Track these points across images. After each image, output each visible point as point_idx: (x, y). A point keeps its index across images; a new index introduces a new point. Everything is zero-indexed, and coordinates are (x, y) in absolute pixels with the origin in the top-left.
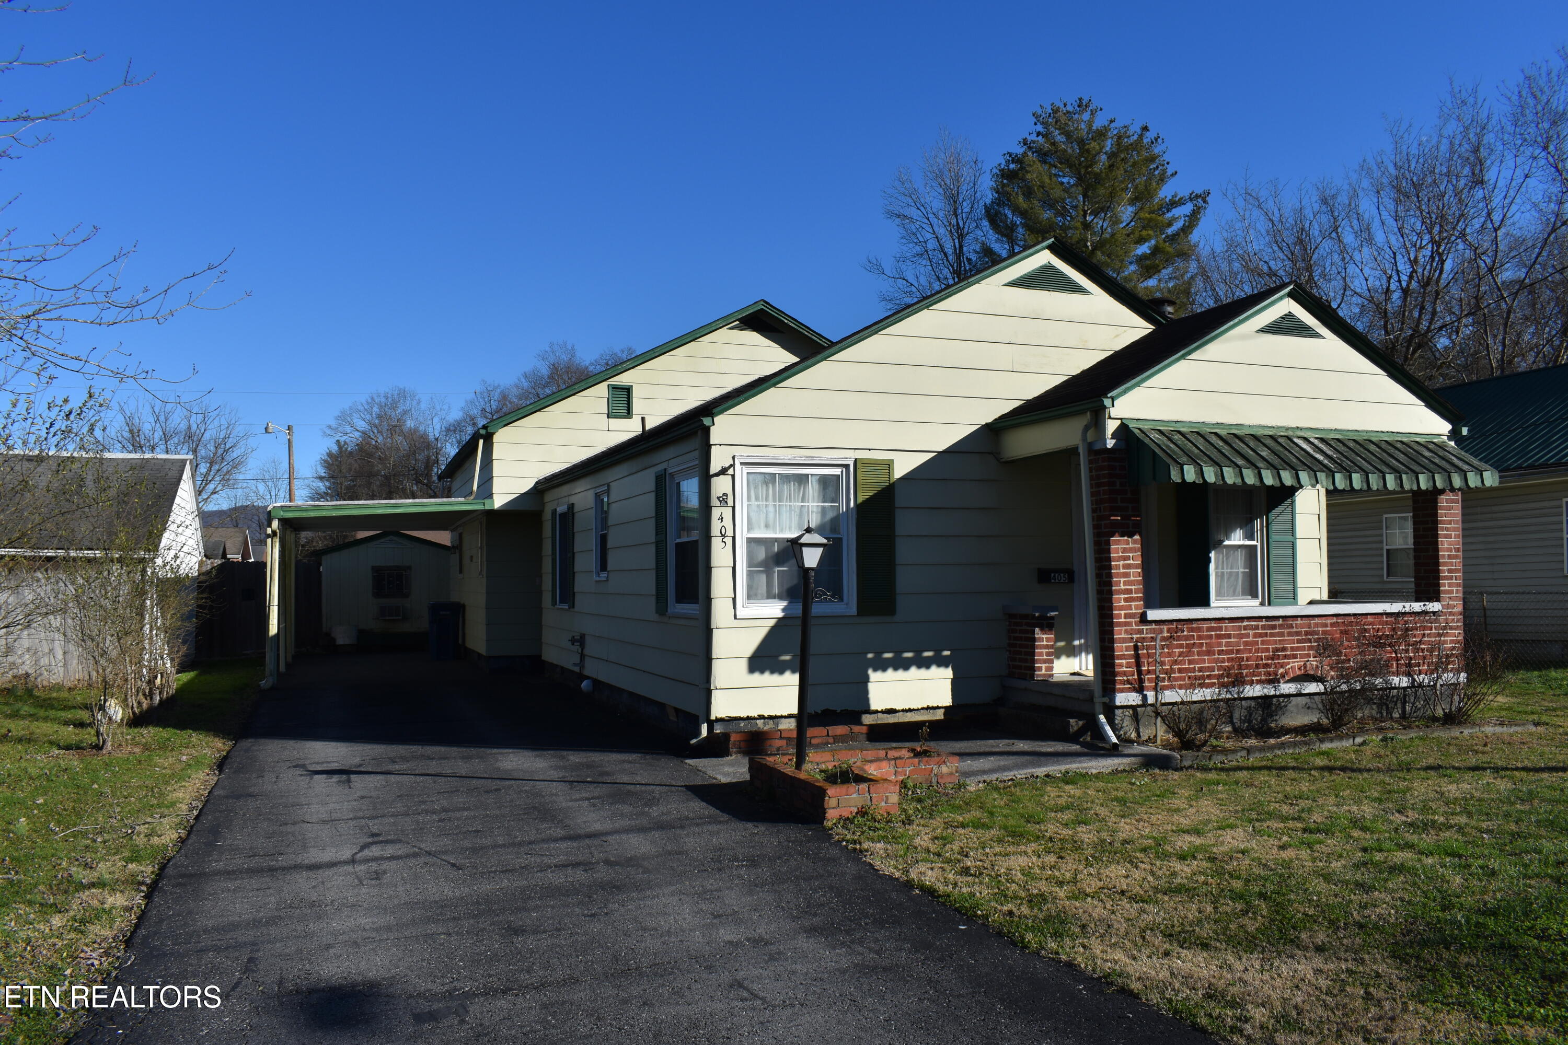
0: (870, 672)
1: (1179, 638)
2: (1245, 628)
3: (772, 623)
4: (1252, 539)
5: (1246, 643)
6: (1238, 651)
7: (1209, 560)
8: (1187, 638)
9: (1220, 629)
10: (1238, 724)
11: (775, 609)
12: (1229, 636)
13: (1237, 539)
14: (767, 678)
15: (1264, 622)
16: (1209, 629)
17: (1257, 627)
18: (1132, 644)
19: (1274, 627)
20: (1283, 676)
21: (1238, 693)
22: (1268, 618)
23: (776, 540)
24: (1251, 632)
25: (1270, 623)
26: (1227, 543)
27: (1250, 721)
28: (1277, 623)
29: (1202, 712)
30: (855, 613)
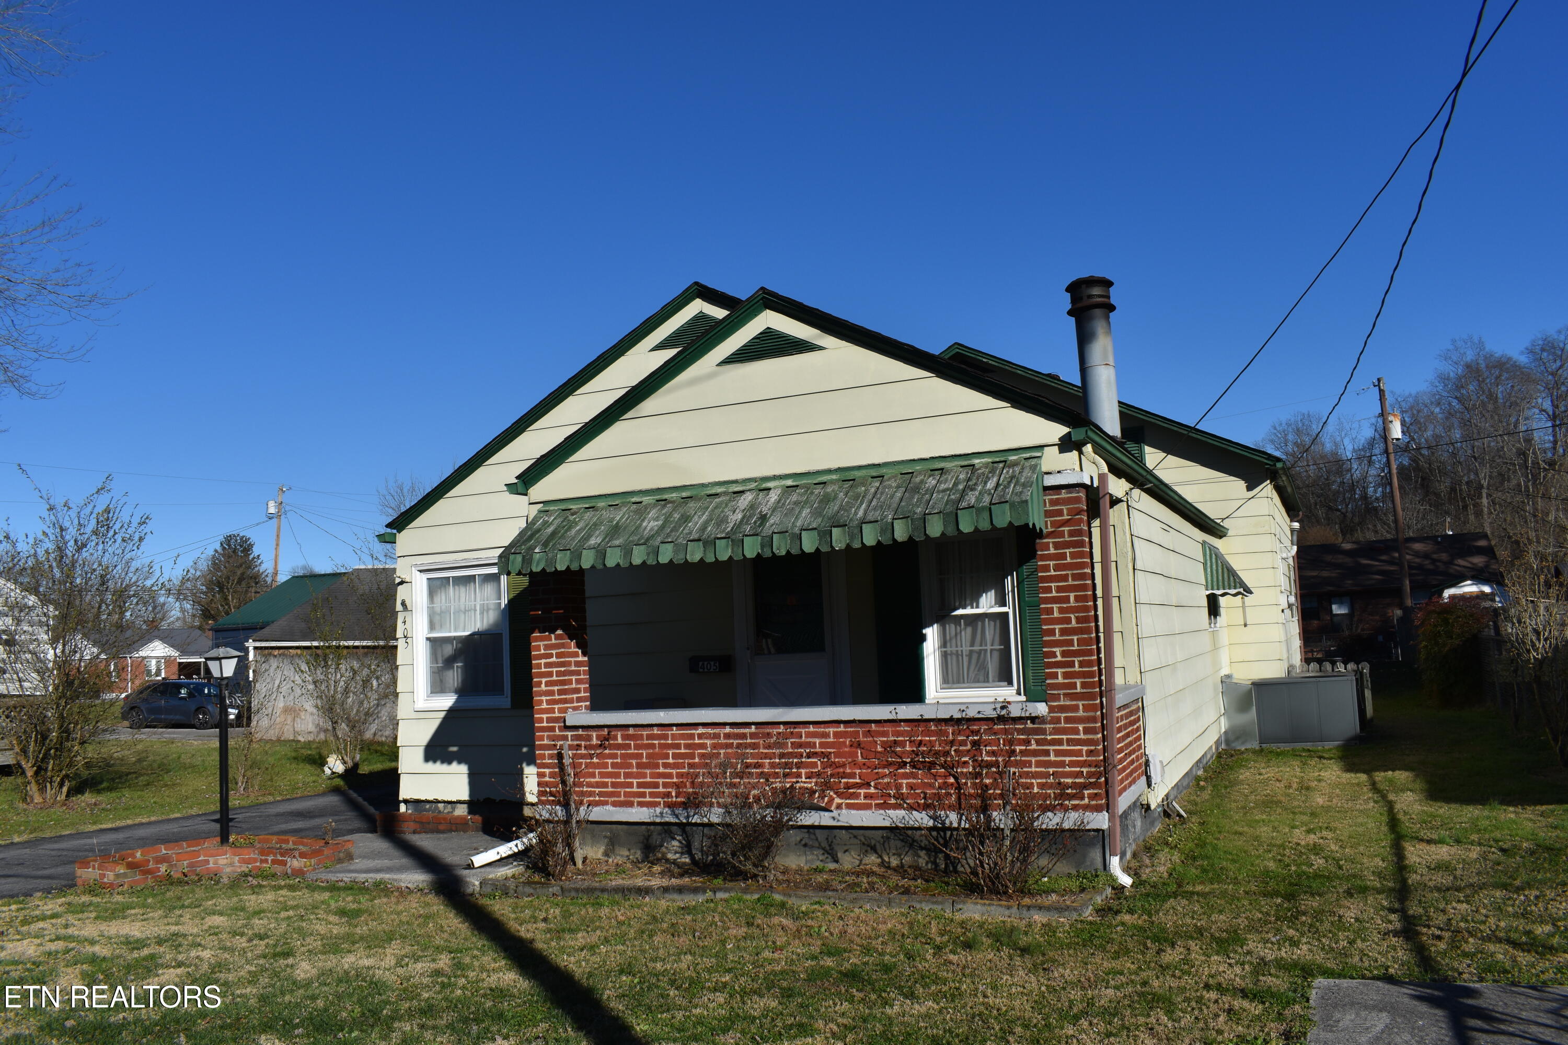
0: (524, 765)
1: (611, 747)
2: (700, 736)
4: (1003, 604)
5: (702, 756)
6: (691, 766)
7: (923, 638)
8: (619, 747)
9: (665, 737)
10: (698, 856)
12: (678, 746)
13: (987, 604)
14: (438, 767)
15: (728, 730)
16: (650, 737)
17: (717, 736)
18: (556, 752)
19: (743, 736)
20: (757, 799)
21: (688, 817)
22: (733, 725)
23: (455, 638)
24: (708, 742)
25: (736, 731)
27: (716, 855)
28: (747, 731)
29: (649, 836)
30: (509, 707)
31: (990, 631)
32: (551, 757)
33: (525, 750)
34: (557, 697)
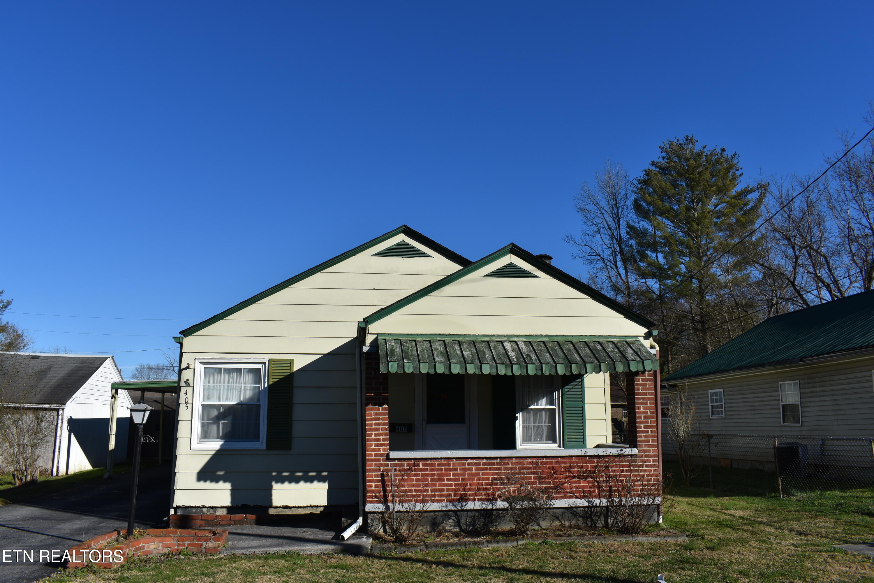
0: (273, 483)
1: (416, 470)
2: (469, 464)
3: (213, 453)
4: (552, 403)
5: (469, 474)
6: (463, 480)
7: (516, 418)
8: (421, 470)
9: (449, 465)
10: (464, 527)
11: (216, 445)
12: (456, 469)
13: (543, 404)
15: (485, 461)
16: (439, 465)
17: (479, 464)
18: (380, 473)
19: (493, 464)
20: (500, 496)
21: (462, 506)
22: (487, 458)
23: (221, 405)
24: (474, 467)
25: (489, 461)
26: (532, 407)
27: (474, 525)
28: (495, 461)
29: (435, 518)
30: (265, 448)
31: (544, 416)
32: (376, 476)
33: (274, 474)
34: (382, 442)
